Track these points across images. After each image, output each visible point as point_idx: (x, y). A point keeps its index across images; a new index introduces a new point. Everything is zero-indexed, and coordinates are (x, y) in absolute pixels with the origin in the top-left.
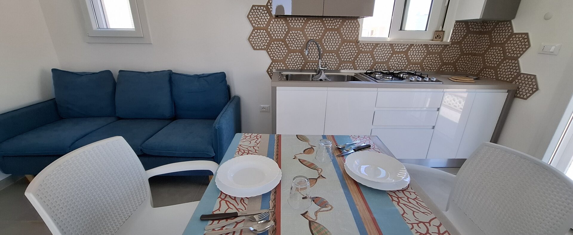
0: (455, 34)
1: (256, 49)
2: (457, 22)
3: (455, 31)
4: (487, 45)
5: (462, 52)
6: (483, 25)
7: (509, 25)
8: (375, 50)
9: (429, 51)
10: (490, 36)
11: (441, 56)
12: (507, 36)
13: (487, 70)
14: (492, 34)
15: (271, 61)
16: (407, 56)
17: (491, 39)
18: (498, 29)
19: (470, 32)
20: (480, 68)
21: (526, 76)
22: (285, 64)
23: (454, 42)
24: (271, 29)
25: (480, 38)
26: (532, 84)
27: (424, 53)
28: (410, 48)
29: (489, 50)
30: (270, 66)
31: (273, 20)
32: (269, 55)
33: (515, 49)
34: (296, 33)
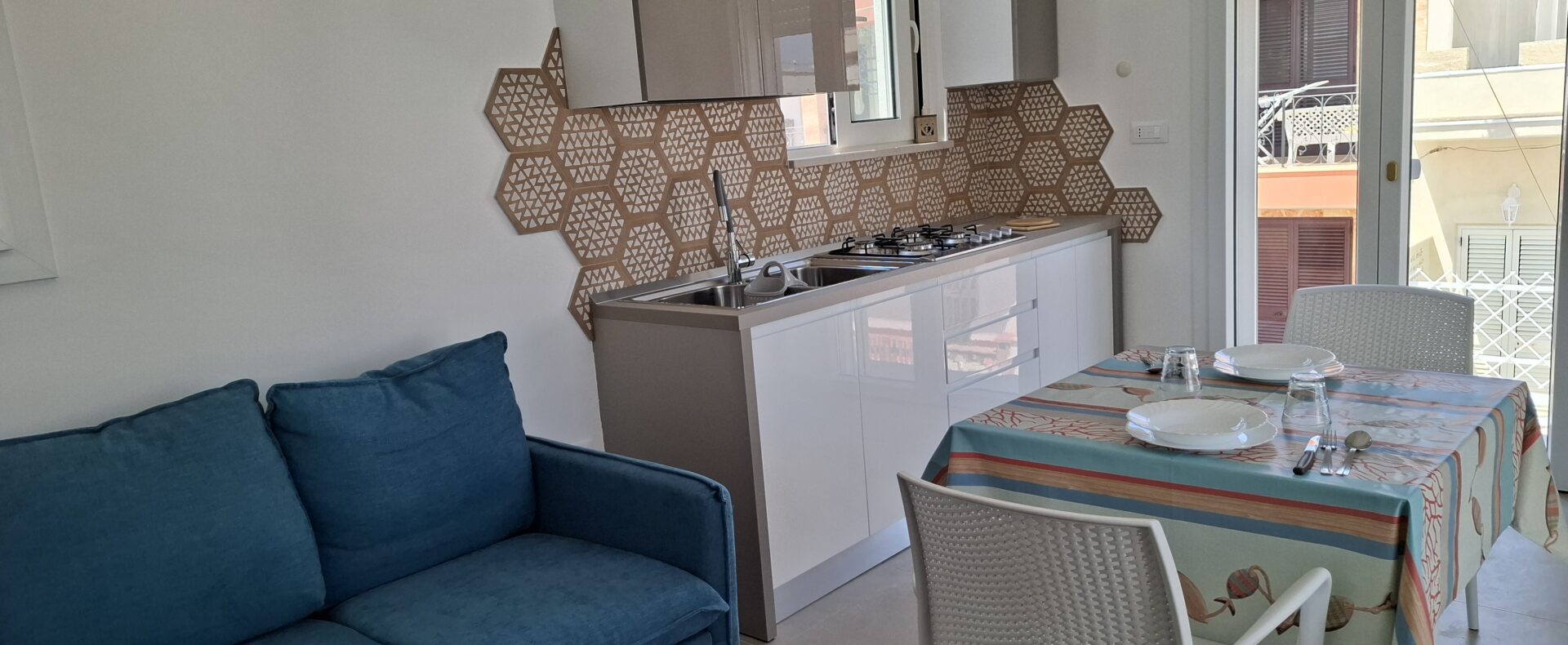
0: (953, 120)
1: (529, 231)
2: (950, 90)
3: (950, 113)
4: (1017, 139)
5: (971, 162)
6: (991, 94)
7: (1052, 92)
8: (826, 185)
9: (919, 169)
10: (1017, 119)
11: (941, 179)
12: (1056, 116)
13: (1038, 196)
14: (1021, 114)
15: (578, 268)
16: (887, 189)
17: (1021, 125)
18: (1030, 100)
19: (973, 113)
20: (1018, 194)
21: (1127, 194)
22: (622, 270)
23: (955, 140)
24: (566, 151)
25: (992, 125)
26: (1146, 207)
27: (913, 176)
28: (887, 166)
29: (1027, 151)
30: (579, 286)
31: (570, 119)
32: (571, 245)
33: (1083, 142)
34: (639, 158)
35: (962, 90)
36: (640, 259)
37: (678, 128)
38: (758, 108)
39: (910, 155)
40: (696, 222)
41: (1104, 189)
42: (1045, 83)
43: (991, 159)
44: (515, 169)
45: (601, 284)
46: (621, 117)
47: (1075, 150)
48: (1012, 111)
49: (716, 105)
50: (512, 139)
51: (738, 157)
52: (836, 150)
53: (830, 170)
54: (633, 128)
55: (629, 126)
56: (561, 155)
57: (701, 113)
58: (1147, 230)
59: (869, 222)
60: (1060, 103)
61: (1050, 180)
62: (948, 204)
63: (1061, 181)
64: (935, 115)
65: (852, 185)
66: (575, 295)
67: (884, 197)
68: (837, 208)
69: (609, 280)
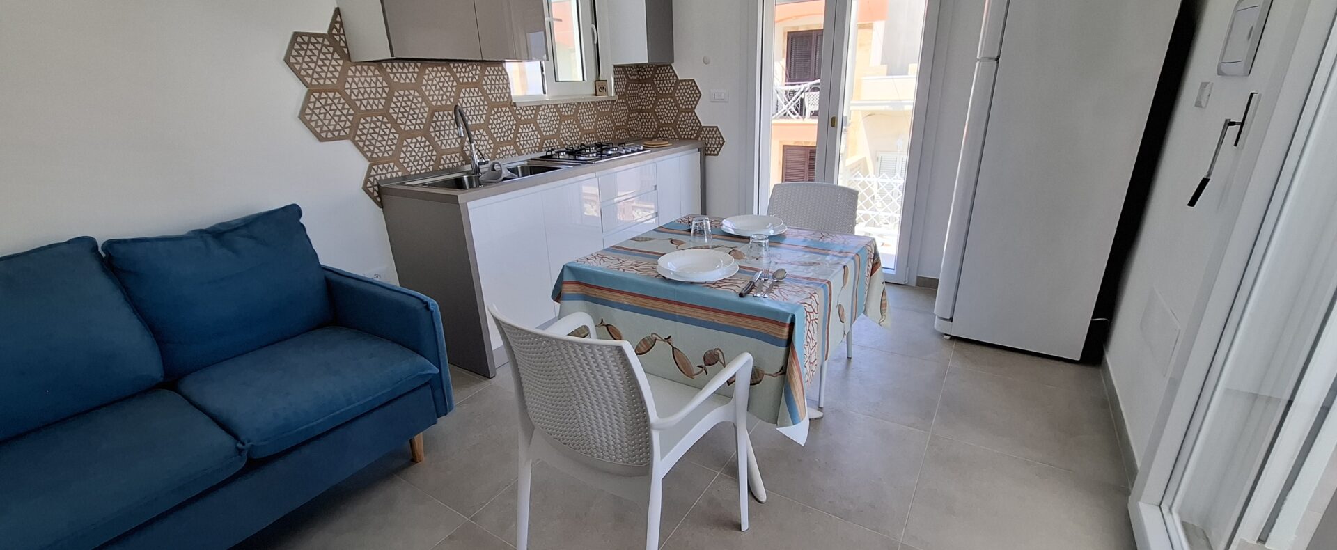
0: (617, 84)
1: (327, 139)
2: (615, 66)
3: (616, 80)
4: (654, 97)
5: (629, 108)
6: (640, 71)
7: (671, 71)
8: (539, 117)
9: (598, 111)
10: (653, 85)
11: (611, 117)
12: (673, 85)
13: (664, 129)
14: (655, 83)
15: (367, 164)
16: (577, 121)
17: (655, 89)
18: (660, 75)
19: (629, 81)
20: (654, 127)
21: (708, 129)
22: (400, 165)
23: (619, 96)
24: (351, 89)
25: (641, 88)
26: (717, 137)
27: (594, 115)
28: (577, 108)
29: (659, 104)
30: (368, 175)
31: (353, 68)
32: (361, 149)
33: (687, 100)
34: (407, 96)
35: (623, 67)
36: (412, 159)
37: (434, 78)
38: (491, 69)
39: (592, 102)
40: (451, 137)
41: (697, 126)
42: (667, 66)
43: (641, 107)
44: (312, 99)
45: (385, 174)
46: (391, 69)
47: (683, 104)
48: (651, 81)
49: (460, 65)
50: (308, 80)
51: (478, 99)
52: (547, 97)
53: (541, 109)
54: (401, 76)
55: (398, 75)
56: (348, 92)
57: (450, 70)
58: (718, 149)
59: (567, 140)
60: (675, 78)
61: (670, 120)
62: (616, 131)
63: (676, 121)
64: (606, 81)
65: (556, 118)
66: (367, 180)
67: (576, 126)
68: (546, 131)
69: (391, 172)
